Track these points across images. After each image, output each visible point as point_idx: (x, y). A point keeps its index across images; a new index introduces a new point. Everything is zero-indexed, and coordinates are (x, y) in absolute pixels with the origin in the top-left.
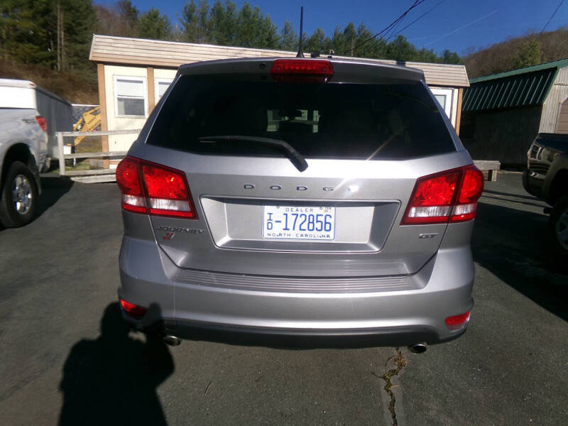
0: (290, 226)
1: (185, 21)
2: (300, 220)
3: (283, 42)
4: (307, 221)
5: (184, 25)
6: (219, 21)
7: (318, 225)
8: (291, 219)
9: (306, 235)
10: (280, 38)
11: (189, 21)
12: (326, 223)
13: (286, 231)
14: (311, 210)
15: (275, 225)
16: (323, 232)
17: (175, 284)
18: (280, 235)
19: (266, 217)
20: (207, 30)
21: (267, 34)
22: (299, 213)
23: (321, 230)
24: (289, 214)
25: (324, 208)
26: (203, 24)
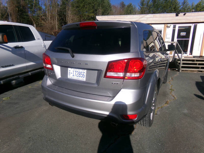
0: (74, 75)
1: (140, 6)
2: (77, 73)
3: (182, 8)
4: (78, 74)
5: (140, 7)
6: (154, 4)
7: (81, 75)
8: (75, 72)
9: (78, 78)
10: (181, 6)
11: (142, 5)
12: (83, 75)
13: (73, 76)
14: (80, 70)
15: (71, 74)
16: (78, 77)
17: (47, 88)
18: (72, 77)
19: (69, 71)
20: (149, 8)
21: (174, 6)
22: (77, 71)
23: (82, 77)
24: (74, 71)
25: (83, 70)
26: (147, 6)
